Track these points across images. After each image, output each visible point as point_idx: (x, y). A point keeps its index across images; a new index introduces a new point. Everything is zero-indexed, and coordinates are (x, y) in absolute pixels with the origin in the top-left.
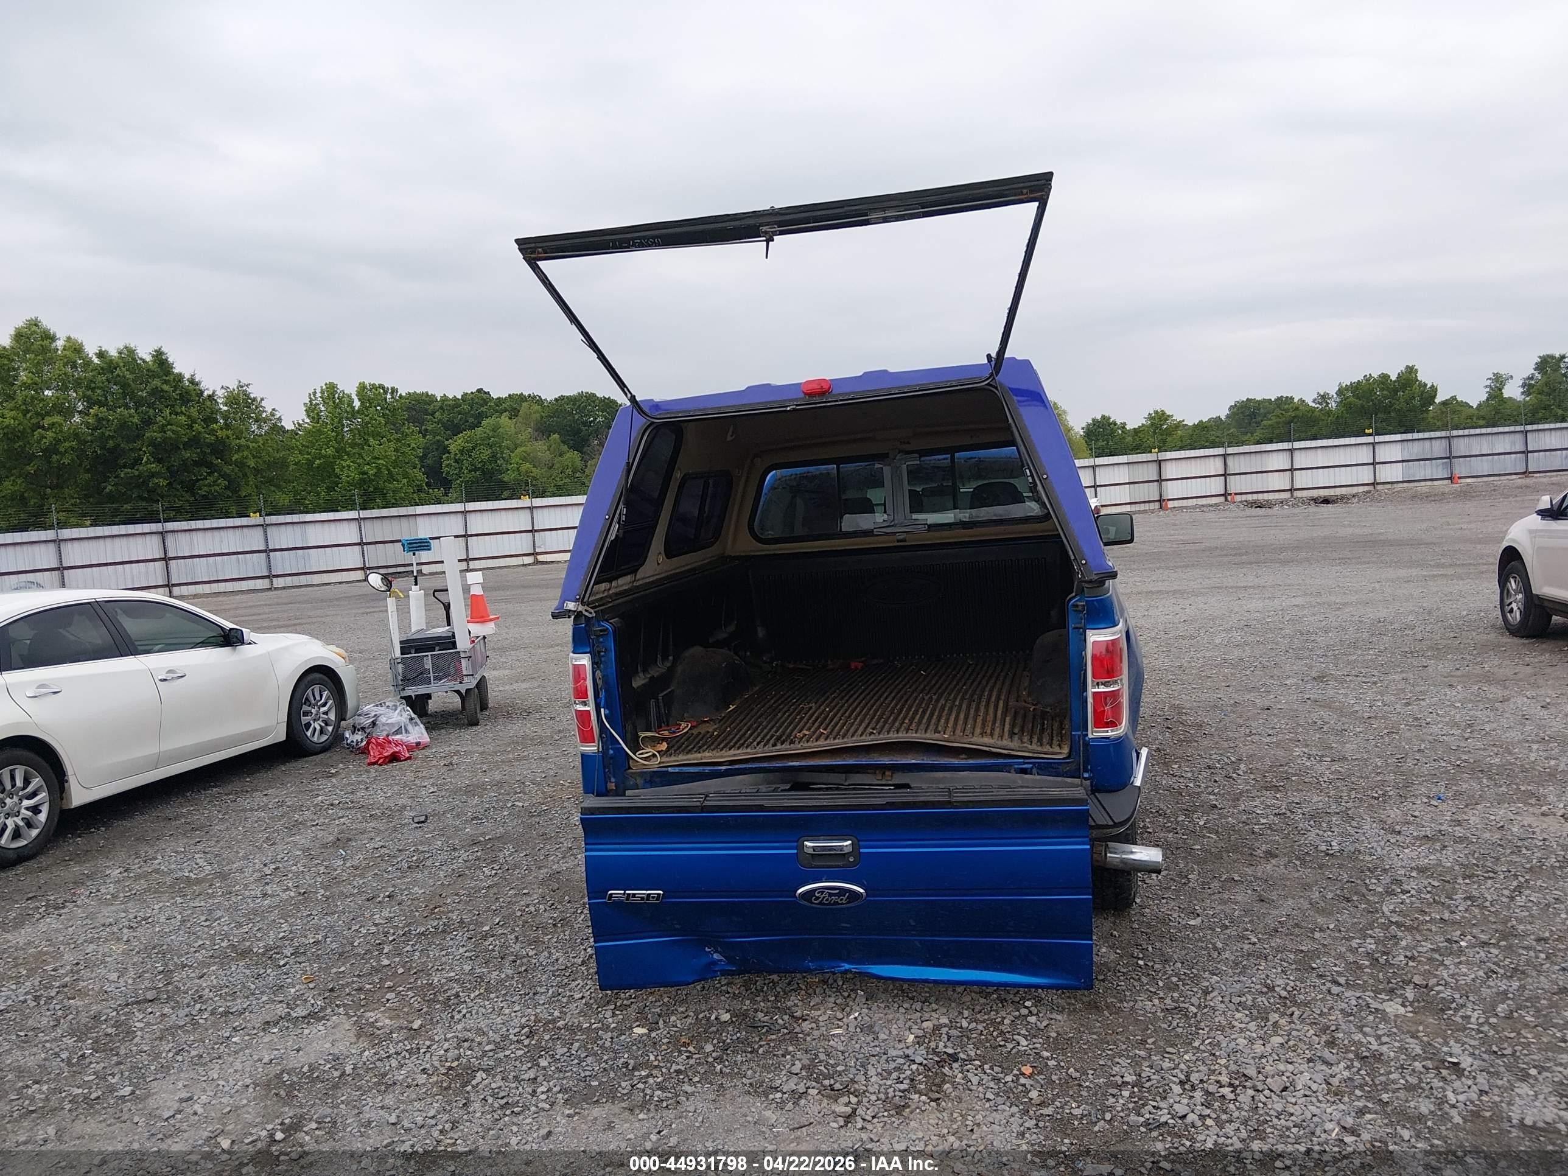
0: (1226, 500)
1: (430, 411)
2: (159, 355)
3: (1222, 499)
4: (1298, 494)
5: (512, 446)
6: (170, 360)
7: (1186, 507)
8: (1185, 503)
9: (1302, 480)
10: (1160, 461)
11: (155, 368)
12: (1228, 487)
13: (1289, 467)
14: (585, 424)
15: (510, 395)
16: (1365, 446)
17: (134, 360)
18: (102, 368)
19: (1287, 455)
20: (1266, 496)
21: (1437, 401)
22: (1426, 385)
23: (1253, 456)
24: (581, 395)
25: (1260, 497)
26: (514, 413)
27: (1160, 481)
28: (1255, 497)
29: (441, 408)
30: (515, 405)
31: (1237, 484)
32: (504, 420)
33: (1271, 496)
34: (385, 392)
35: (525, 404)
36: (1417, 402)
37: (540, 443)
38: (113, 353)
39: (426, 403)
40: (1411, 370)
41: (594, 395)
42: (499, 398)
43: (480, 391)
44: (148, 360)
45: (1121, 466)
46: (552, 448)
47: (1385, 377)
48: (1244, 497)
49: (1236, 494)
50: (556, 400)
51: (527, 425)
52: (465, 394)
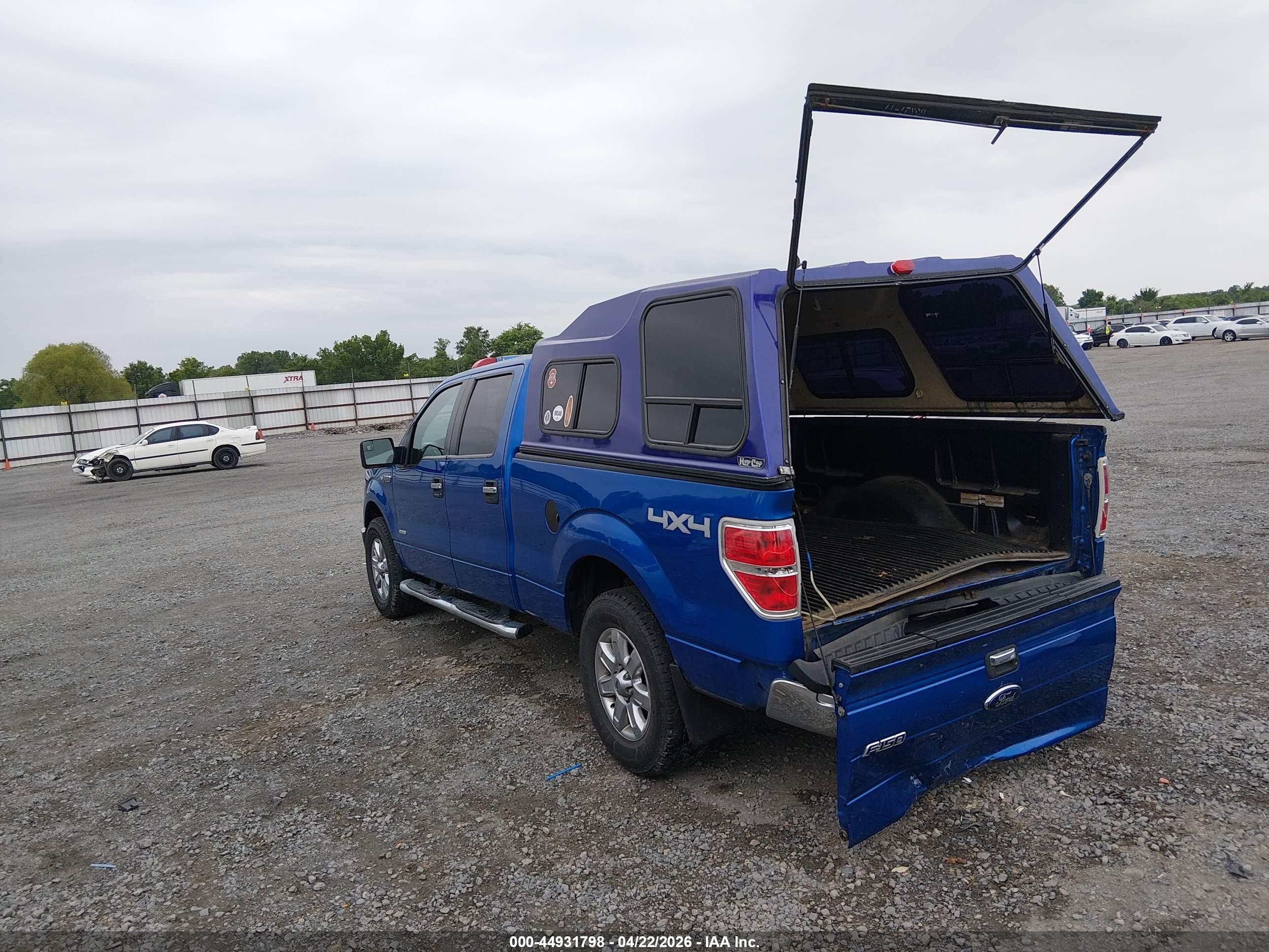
0: (307, 429)
3: (304, 428)
4: (361, 423)
7: (277, 436)
8: (275, 432)
9: (363, 411)
10: (252, 397)
12: (308, 419)
13: (352, 402)
16: (404, 386)
19: (350, 393)
20: (337, 425)
21: (404, 356)
22: (396, 345)
23: (325, 393)
25: (333, 425)
27: (253, 414)
28: (329, 426)
31: (314, 416)
33: (342, 425)
36: (391, 356)
40: (384, 333)
45: (219, 402)
47: (367, 338)
48: (321, 426)
49: (315, 424)
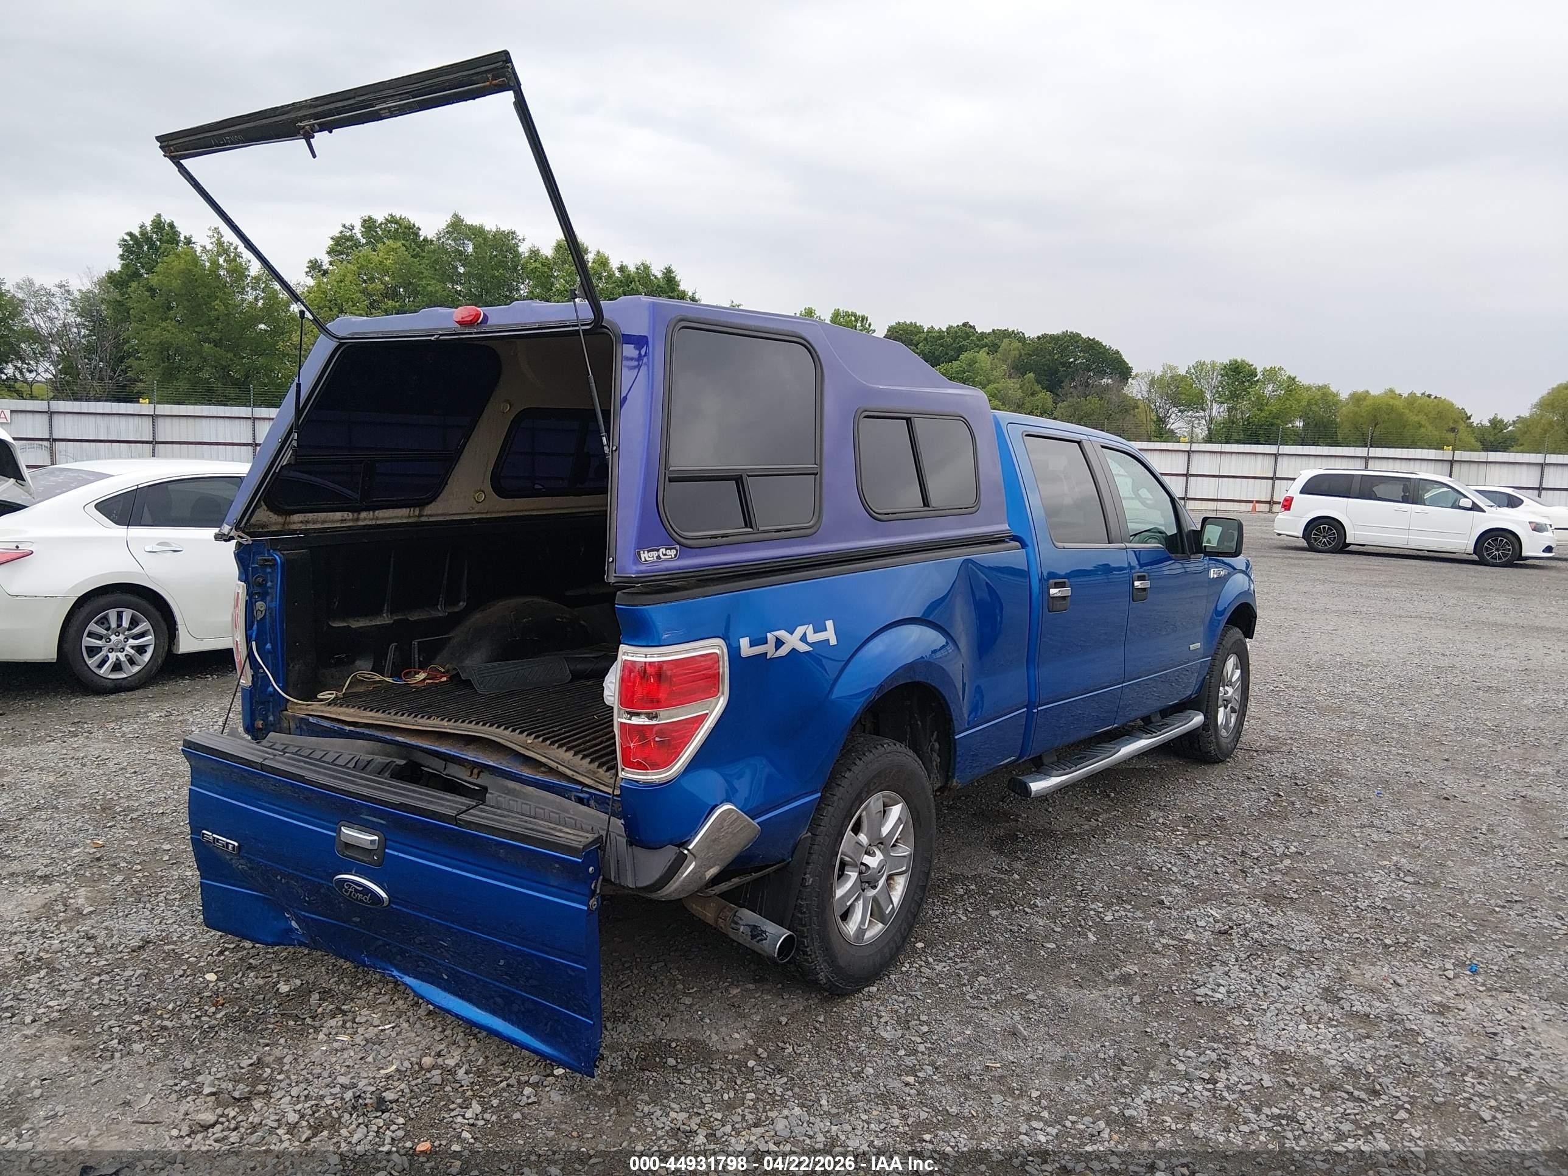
1: (914, 341)
2: (668, 273)
5: (985, 382)
6: (678, 278)
11: (662, 282)
14: (1063, 364)
15: (993, 330)
17: (648, 275)
18: (621, 281)
24: (1065, 334)
26: (993, 348)
29: (926, 339)
30: (996, 341)
32: (982, 355)
34: (856, 321)
35: (1006, 341)
37: (1013, 380)
38: (632, 269)
39: (912, 333)
41: (1079, 335)
42: (982, 333)
43: (965, 324)
44: (659, 277)
46: (1025, 388)
50: (1039, 338)
51: (1005, 361)
52: (950, 327)
